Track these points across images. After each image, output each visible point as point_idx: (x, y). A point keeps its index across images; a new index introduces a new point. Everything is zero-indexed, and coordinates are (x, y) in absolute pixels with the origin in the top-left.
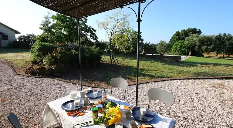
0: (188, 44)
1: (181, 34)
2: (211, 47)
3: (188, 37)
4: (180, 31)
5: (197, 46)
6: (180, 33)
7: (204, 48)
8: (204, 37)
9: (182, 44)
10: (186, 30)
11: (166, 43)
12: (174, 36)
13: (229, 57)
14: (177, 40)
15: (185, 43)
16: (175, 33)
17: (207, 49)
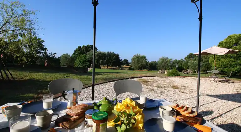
0: (89, 58)
1: (83, 49)
2: (105, 60)
3: (89, 52)
4: (82, 46)
5: (96, 59)
6: (81, 48)
7: (101, 61)
8: (100, 53)
9: (84, 58)
10: (86, 46)
11: (69, 55)
12: (76, 50)
13: (114, 68)
14: (80, 54)
15: (87, 57)
16: (77, 48)
17: (103, 62)
